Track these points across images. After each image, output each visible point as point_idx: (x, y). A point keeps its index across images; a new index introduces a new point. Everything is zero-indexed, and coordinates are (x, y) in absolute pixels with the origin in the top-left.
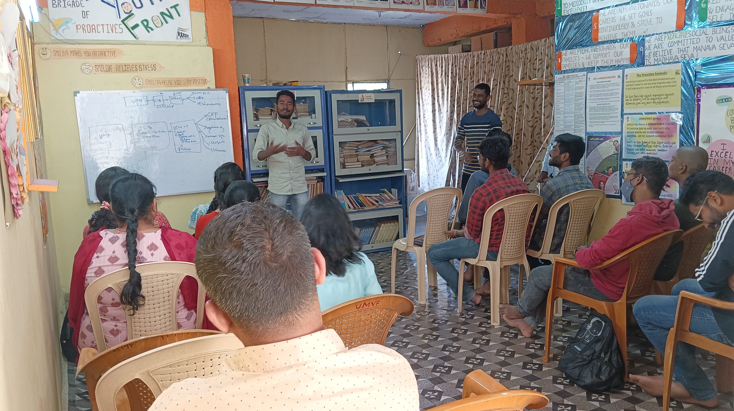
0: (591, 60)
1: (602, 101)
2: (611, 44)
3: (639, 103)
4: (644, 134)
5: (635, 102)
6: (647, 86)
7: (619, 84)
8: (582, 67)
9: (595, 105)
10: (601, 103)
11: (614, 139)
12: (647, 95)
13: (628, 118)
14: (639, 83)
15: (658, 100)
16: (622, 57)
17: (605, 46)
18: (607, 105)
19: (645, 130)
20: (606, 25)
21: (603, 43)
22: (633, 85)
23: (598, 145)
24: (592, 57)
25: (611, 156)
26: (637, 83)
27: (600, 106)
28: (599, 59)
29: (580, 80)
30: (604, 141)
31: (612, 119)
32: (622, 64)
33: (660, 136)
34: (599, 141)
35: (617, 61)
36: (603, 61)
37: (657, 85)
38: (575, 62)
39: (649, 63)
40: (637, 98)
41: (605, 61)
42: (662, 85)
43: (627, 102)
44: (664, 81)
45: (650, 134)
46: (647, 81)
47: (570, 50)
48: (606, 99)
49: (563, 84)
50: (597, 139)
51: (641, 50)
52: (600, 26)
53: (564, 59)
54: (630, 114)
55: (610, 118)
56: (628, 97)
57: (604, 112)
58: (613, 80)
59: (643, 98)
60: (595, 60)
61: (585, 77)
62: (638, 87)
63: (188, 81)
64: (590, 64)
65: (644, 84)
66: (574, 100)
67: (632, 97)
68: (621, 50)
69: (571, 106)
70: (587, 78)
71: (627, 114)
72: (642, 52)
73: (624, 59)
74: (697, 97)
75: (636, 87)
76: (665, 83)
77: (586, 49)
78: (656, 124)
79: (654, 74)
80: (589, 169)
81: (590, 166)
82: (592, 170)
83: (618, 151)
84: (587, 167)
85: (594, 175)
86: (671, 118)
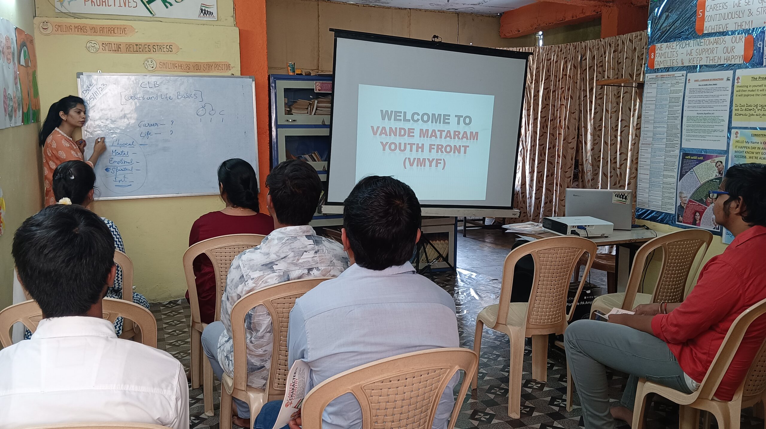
0: (693, 57)
1: (705, 109)
2: (720, 37)
3: (753, 115)
4: (757, 155)
5: (747, 112)
7: (728, 89)
8: (680, 65)
9: (694, 114)
10: (703, 112)
11: (717, 159)
12: (763, 104)
13: (737, 133)
14: (754, 88)
16: (733, 54)
17: (712, 39)
18: (710, 115)
19: (759, 151)
20: (715, 12)
21: (710, 35)
22: (745, 91)
23: (696, 165)
24: (694, 52)
25: (712, 180)
26: (751, 89)
27: (701, 115)
28: (704, 56)
29: (677, 81)
30: (703, 161)
31: (716, 134)
32: (733, 62)
34: (697, 160)
35: (727, 59)
36: (709, 58)
38: (672, 58)
40: (750, 108)
41: (711, 59)
43: (737, 112)
45: (765, 156)
47: (667, 43)
48: (710, 107)
49: (655, 85)
50: (695, 158)
51: (759, 46)
52: (706, 14)
53: (658, 55)
54: (739, 128)
55: (713, 132)
56: (739, 105)
57: (705, 124)
58: (720, 84)
59: (759, 108)
60: (698, 56)
61: (683, 77)
62: (752, 93)
63: (209, 66)
64: (692, 61)
65: (761, 91)
66: (668, 106)
67: (743, 106)
68: (733, 45)
69: (664, 114)
70: (686, 79)
71: (736, 128)
72: (760, 48)
73: (736, 57)
75: (750, 93)
77: (688, 42)
80: (683, 195)
81: (683, 191)
82: (686, 197)
83: (722, 175)
84: (680, 193)
85: (688, 204)
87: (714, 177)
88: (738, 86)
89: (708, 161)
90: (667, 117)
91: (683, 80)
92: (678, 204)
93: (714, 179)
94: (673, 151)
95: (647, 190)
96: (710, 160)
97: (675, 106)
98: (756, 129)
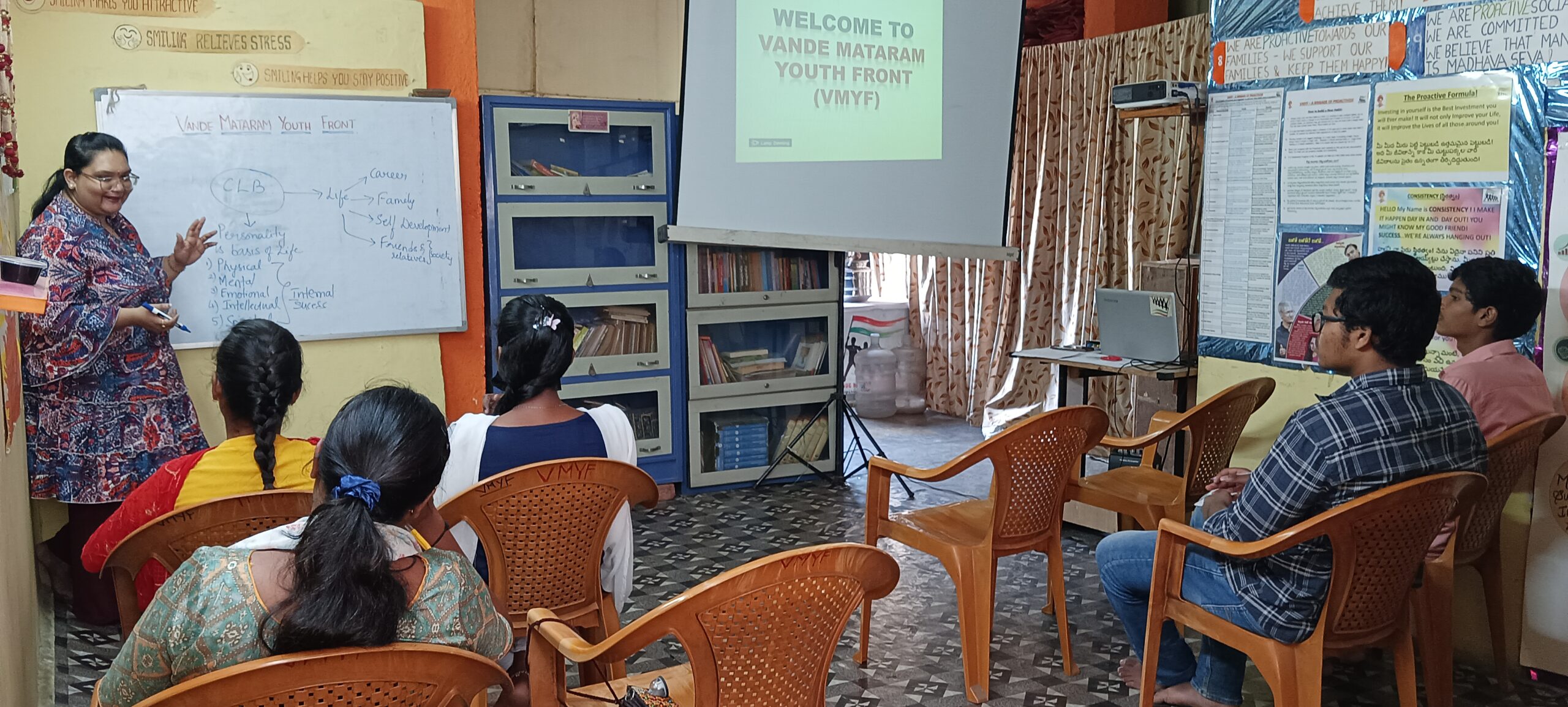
0: (1295, 62)
1: (1321, 154)
2: (1344, 27)
3: (1409, 161)
4: (1418, 232)
5: (1400, 157)
6: (1429, 122)
7: (1361, 117)
8: (1272, 76)
9: (1302, 162)
10: (1318, 159)
11: (1347, 242)
12: (1428, 142)
13: (1382, 194)
14: (1410, 115)
15: (1455, 155)
16: (1368, 56)
17: (1330, 29)
18: (1331, 164)
19: (1422, 223)
21: (1326, 22)
22: (1393, 120)
23: (1309, 254)
24: (1297, 56)
26: (1404, 115)
27: (1314, 165)
28: (1316, 59)
29: (1268, 105)
30: (1321, 246)
31: (1343, 196)
32: (1369, 70)
33: (1458, 237)
34: (1310, 244)
35: (1359, 65)
36: (1325, 64)
37: (1452, 120)
38: (1258, 65)
39: (1436, 71)
40: (1403, 149)
41: (1330, 64)
42: (1464, 120)
43: (1380, 157)
44: (1469, 112)
45: (1434, 232)
46: (1429, 110)
47: (1245, 39)
48: (1331, 149)
49: (1229, 113)
50: (1307, 240)
51: (1415, 41)
53: (1230, 59)
54: (1387, 185)
55: (1337, 195)
56: (1384, 146)
57: (1322, 180)
58: (1347, 108)
59: (1419, 148)
60: (1306, 61)
61: (1278, 99)
62: (1406, 123)
63: (366, 77)
64: (1294, 69)
65: (1421, 118)
66: (1253, 150)
67: (1392, 146)
68: (1367, 39)
69: (1246, 164)
70: (1284, 102)
72: (1417, 44)
73: (1375, 61)
74: (1548, 151)
75: (1403, 123)
76: (1472, 115)
77: (1284, 35)
78: (1448, 209)
79: (1447, 96)
80: (1285, 308)
81: (1287, 302)
82: (1292, 311)
84: (1280, 304)
85: (1296, 322)
86: (1484, 196)
88: (1380, 113)
89: (1332, 246)
90: (1252, 170)
91: (1279, 103)
92: (1278, 325)
94: (1265, 230)
95: (1219, 303)
96: (1334, 244)
97: (1267, 150)
98: (1415, 185)
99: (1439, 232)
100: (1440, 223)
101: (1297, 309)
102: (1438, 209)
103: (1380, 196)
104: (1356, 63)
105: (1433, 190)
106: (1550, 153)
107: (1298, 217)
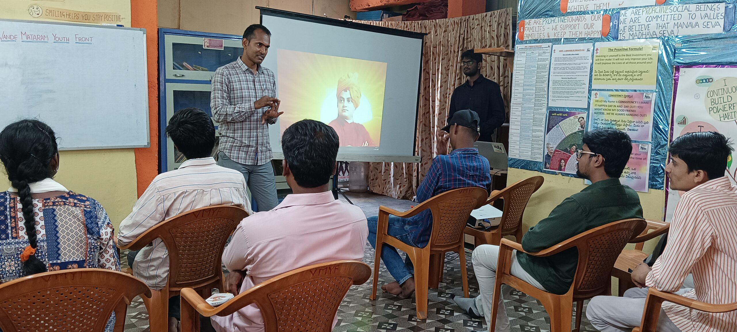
0: (558, 31)
1: (568, 74)
2: (581, 16)
3: (609, 79)
4: (613, 112)
5: (605, 77)
6: (620, 61)
7: (588, 58)
8: (546, 38)
9: (559, 78)
10: (567, 77)
11: (579, 116)
12: (619, 71)
13: (596, 94)
14: (611, 58)
15: (631, 77)
16: (592, 30)
17: (574, 17)
18: (573, 79)
19: (615, 108)
21: (573, 13)
22: (603, 60)
23: (561, 121)
24: (559, 28)
25: (575, 133)
26: (606, 58)
27: (565, 80)
28: (567, 30)
29: (544, 51)
30: (567, 117)
31: (578, 95)
32: (592, 36)
33: (631, 115)
34: (562, 116)
36: (571, 33)
37: (630, 61)
38: (540, 32)
39: (624, 38)
40: (607, 74)
41: (574, 33)
42: (636, 61)
43: (596, 77)
44: (638, 57)
45: (621, 112)
46: (620, 56)
47: (534, 19)
49: (525, 54)
50: (561, 115)
51: (615, 23)
53: (526, 29)
54: (598, 90)
55: (575, 94)
56: (598, 72)
57: (569, 87)
58: (581, 54)
59: (615, 73)
60: (563, 31)
61: (549, 48)
62: (609, 62)
64: (557, 35)
65: (616, 60)
66: (536, 72)
67: (602, 72)
68: (593, 22)
69: (533, 78)
70: (552, 50)
71: (596, 90)
72: (615, 25)
73: (595, 32)
74: (675, 76)
75: (607, 62)
76: (640, 59)
77: (553, 19)
78: (627, 102)
79: (628, 50)
80: (550, 146)
81: (550, 143)
82: (553, 147)
83: (583, 128)
84: (547, 144)
85: (555, 152)
86: (644, 96)
87: (577, 130)
88: (597, 56)
89: (572, 118)
90: (535, 81)
91: (549, 50)
92: (546, 154)
93: (577, 132)
94: (541, 109)
95: (518, 143)
97: (543, 72)
98: (612, 90)
99: (623, 113)
100: (623, 108)
101: (555, 146)
102: (623, 102)
103: (595, 95)
104: (586, 33)
105: (620, 93)
106: (676, 77)
107: (557, 103)
